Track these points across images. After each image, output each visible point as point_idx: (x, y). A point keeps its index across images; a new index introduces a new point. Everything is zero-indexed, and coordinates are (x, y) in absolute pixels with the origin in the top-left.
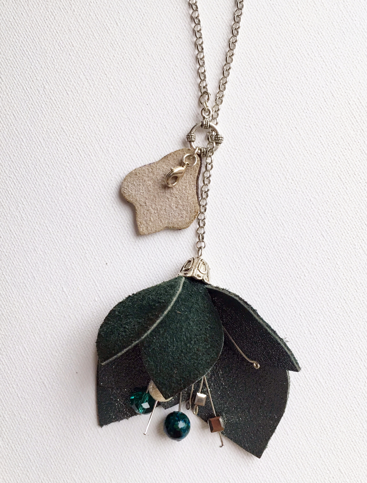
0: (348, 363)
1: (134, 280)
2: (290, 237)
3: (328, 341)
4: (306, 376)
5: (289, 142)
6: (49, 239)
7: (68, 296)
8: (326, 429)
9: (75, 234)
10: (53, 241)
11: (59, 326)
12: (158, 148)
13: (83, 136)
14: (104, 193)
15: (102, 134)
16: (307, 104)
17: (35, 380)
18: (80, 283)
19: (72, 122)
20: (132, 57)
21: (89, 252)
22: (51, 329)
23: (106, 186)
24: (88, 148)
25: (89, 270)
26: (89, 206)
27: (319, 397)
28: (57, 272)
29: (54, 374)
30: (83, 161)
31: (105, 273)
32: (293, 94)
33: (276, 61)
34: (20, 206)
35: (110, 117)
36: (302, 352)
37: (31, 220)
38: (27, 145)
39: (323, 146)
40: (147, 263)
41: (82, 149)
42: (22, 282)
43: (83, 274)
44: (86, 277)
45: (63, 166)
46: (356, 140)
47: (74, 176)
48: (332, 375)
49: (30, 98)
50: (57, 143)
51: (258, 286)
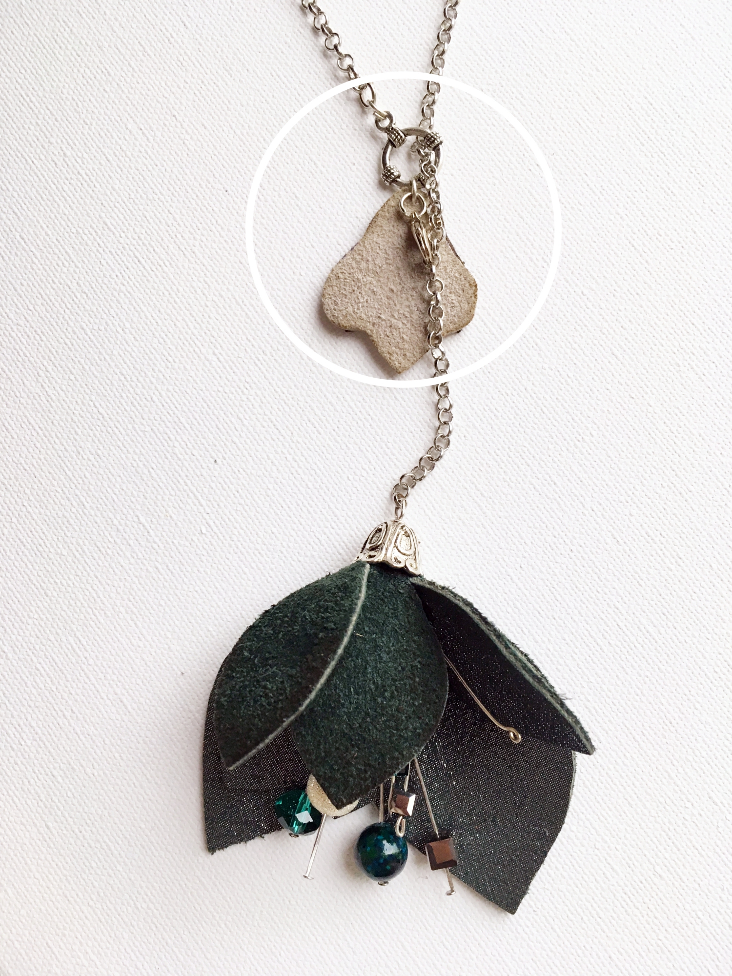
0: (696, 590)
1: (270, 486)
2: (553, 367)
3: (654, 553)
4: (620, 624)
5: (529, 192)
6: (103, 428)
7: (151, 531)
8: (673, 721)
9: (151, 413)
10: (111, 432)
11: (139, 590)
12: (286, 236)
13: (144, 233)
14: (195, 332)
15: (179, 224)
16: (553, 119)
17: (105, 698)
18: (170, 504)
19: (121, 209)
20: (219, 78)
21: (180, 444)
22: (125, 597)
23: (197, 319)
24: (157, 254)
25: (185, 478)
26: (170, 358)
27: (650, 661)
28: (125, 488)
29: (139, 682)
30: (149, 278)
31: (214, 478)
32: (524, 105)
33: (484, 50)
34: (43, 375)
35: (190, 191)
36: (605, 579)
37: (66, 399)
38: (43, 263)
39: (594, 192)
40: (290, 450)
41: (145, 257)
42: (61, 515)
43: (173, 485)
44: (180, 491)
45: (114, 292)
46: (652, 172)
47: (137, 306)
48: (669, 616)
49: (41, 177)
50: (98, 250)
51: (506, 466)
